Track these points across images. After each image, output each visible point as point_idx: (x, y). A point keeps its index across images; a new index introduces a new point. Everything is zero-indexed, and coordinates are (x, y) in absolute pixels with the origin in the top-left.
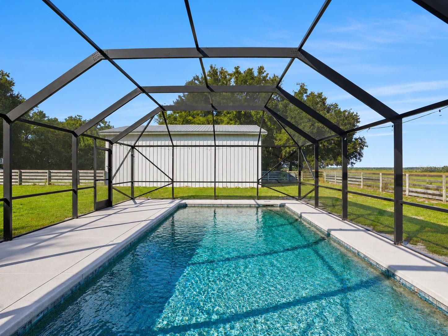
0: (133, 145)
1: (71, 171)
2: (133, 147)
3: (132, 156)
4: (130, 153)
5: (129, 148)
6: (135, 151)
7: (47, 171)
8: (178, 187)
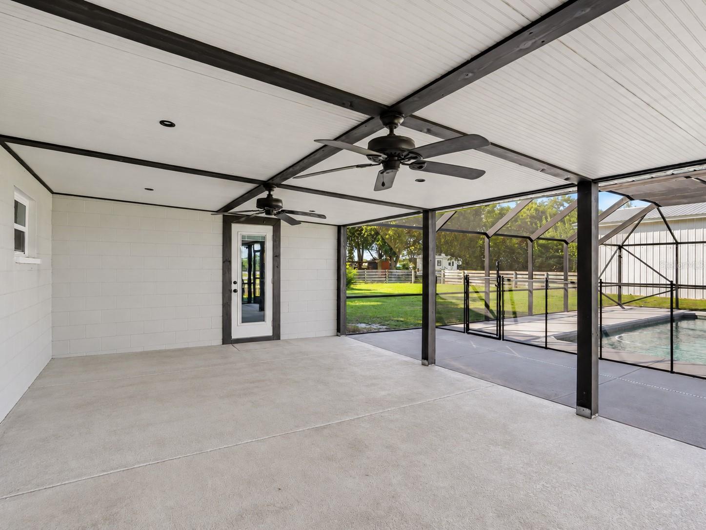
0: (620, 243)
1: (527, 273)
2: (620, 247)
3: (620, 257)
4: (617, 254)
5: (615, 248)
6: (623, 251)
7: (513, 272)
8: (699, 299)
